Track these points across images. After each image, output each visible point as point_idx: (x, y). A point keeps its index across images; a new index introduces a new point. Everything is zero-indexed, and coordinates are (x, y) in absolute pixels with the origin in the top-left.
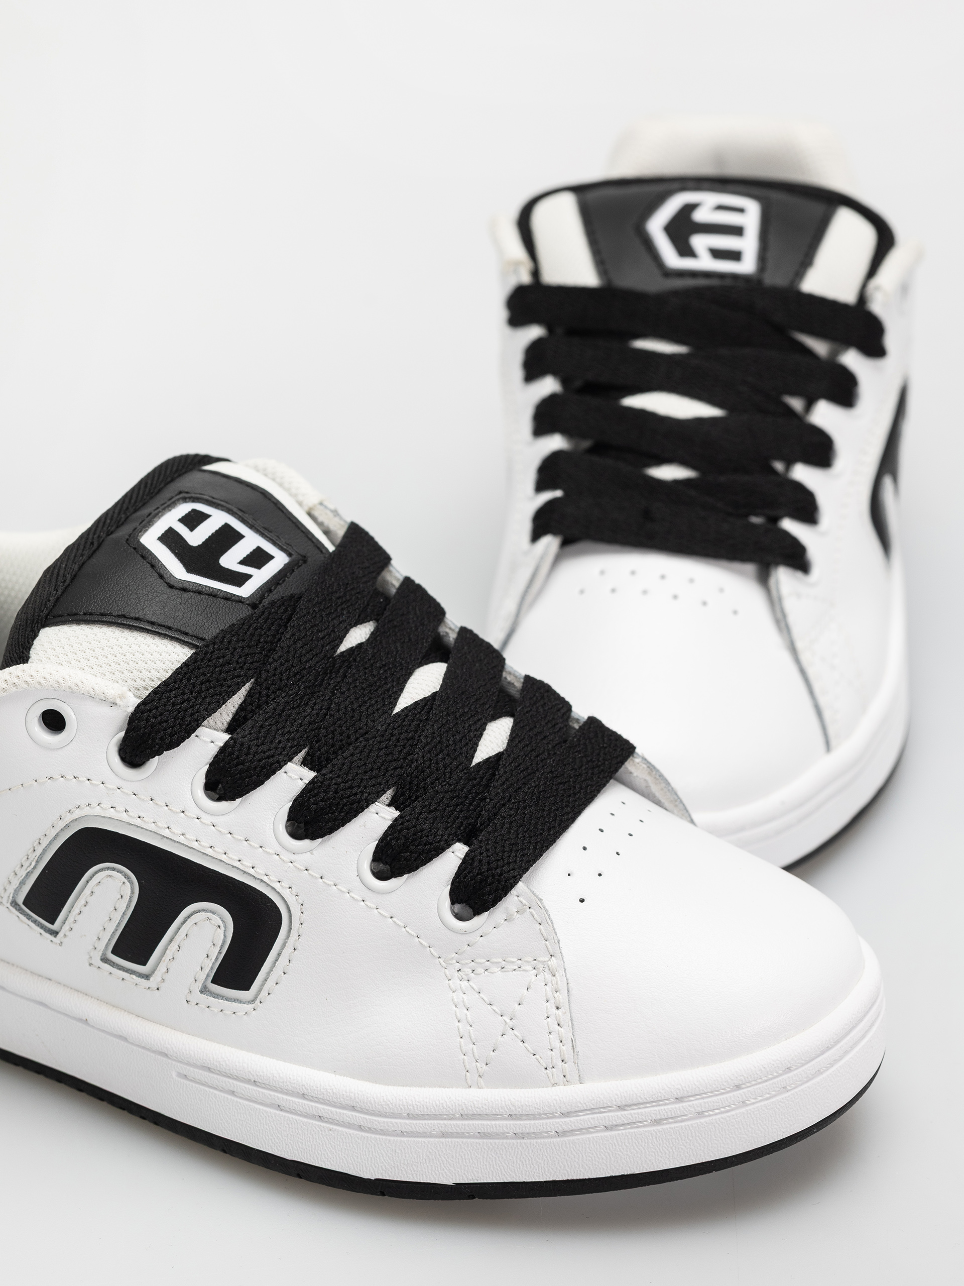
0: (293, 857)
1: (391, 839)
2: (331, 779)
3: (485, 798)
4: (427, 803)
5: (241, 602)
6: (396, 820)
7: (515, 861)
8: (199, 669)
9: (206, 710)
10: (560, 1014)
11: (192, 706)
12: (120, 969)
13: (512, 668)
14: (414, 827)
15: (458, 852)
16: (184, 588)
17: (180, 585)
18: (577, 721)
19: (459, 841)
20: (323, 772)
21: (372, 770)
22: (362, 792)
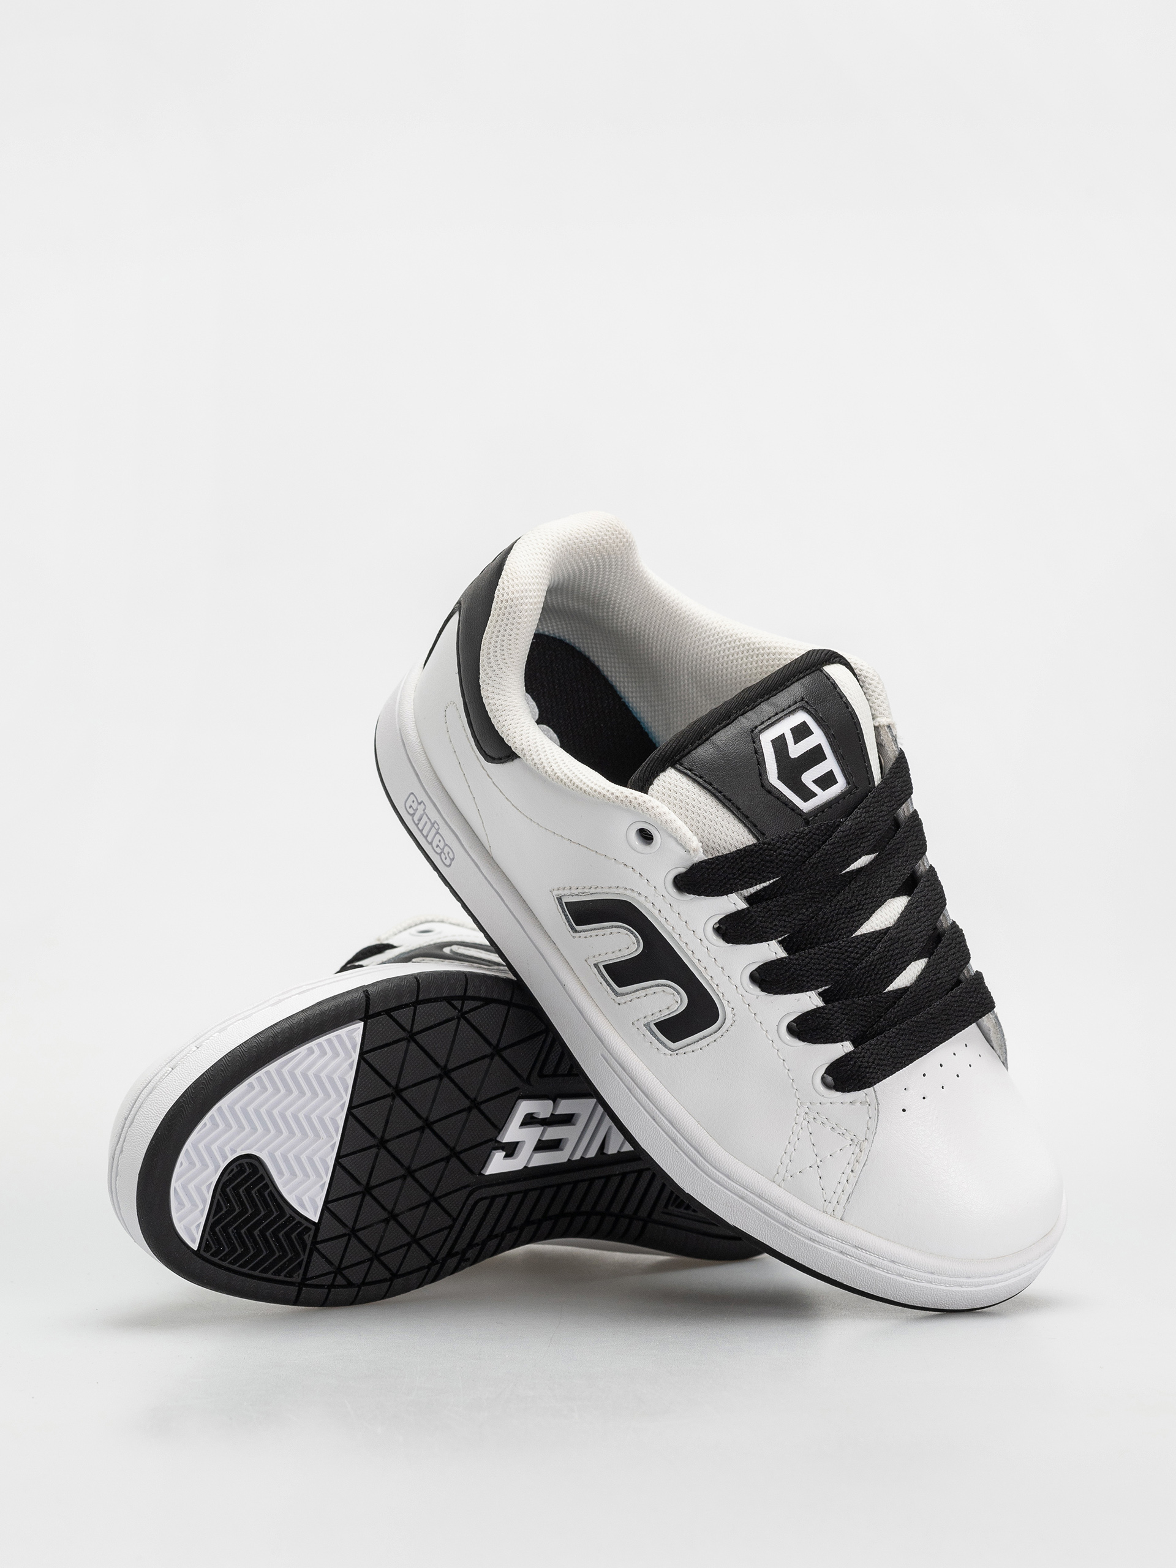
0: (745, 994)
1: (809, 1019)
2: (794, 964)
3: (881, 1017)
4: (843, 1007)
5: (800, 815)
6: (819, 1008)
7: (877, 1073)
8: (751, 857)
9: (742, 885)
10: (852, 1176)
11: (735, 879)
12: (602, 978)
13: (948, 912)
14: (828, 1019)
15: (847, 1047)
16: (772, 791)
17: (769, 788)
18: (969, 971)
19: (851, 1041)
20: (791, 957)
21: (821, 970)
22: (808, 982)
